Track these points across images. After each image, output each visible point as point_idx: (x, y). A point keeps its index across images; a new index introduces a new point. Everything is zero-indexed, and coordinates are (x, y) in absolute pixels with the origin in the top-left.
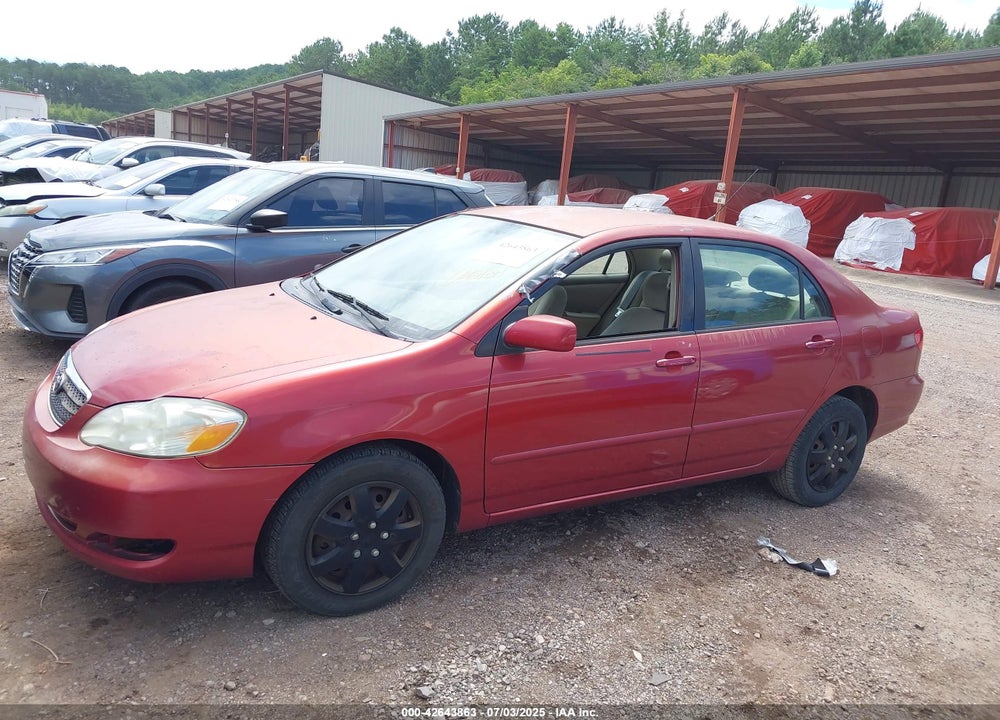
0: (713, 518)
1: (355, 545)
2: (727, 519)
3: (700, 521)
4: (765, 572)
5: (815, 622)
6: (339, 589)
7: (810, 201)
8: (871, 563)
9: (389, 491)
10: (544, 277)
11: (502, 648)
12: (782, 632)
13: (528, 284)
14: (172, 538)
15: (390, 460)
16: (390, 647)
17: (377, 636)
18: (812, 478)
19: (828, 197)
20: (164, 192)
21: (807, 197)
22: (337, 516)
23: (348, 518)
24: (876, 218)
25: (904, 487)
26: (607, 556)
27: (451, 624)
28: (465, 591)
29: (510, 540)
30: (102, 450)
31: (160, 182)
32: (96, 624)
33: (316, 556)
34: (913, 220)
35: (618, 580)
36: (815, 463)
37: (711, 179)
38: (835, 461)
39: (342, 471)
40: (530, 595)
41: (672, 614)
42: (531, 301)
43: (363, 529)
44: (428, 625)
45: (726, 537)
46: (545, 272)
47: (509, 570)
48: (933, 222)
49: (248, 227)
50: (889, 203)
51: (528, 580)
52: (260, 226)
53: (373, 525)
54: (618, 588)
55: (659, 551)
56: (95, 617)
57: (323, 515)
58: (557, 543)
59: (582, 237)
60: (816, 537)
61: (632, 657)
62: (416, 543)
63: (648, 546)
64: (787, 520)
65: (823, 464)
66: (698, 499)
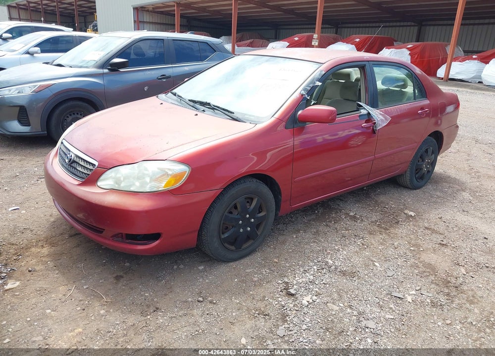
0: (375, 198)
1: (240, 226)
2: (382, 198)
3: (371, 200)
4: (411, 221)
5: (442, 241)
6: (233, 248)
7: (359, 42)
8: (452, 212)
9: (252, 199)
10: (311, 85)
11: (315, 267)
12: (430, 247)
13: (304, 89)
14: (160, 232)
15: (254, 184)
16: (264, 273)
17: (255, 269)
18: (417, 176)
19: (368, 39)
20: (40, 51)
21: (358, 40)
22: (231, 213)
23: (237, 214)
24: (392, 49)
25: (449, 177)
26: (340, 220)
27: (286, 259)
28: (284, 243)
29: (292, 218)
30: (113, 190)
31: (37, 46)
32: (118, 278)
33: (223, 233)
34: (408, 49)
35: (350, 231)
36: (418, 169)
37: (310, 32)
38: (426, 167)
39: (233, 191)
40: (314, 242)
41: (381, 244)
42: (308, 98)
43: (244, 219)
44: (276, 260)
45: (387, 207)
46: (311, 83)
47: (298, 231)
48: (417, 50)
49: (108, 69)
50: (396, 41)
51: (309, 235)
52: (115, 68)
53: (248, 216)
54: (353, 235)
55: (361, 216)
56: (115, 275)
57: (226, 213)
58: (314, 217)
59: (323, 64)
60: (424, 203)
61: (375, 265)
62: (264, 223)
63: (355, 214)
64: (408, 197)
65: (421, 169)
66: (365, 190)
